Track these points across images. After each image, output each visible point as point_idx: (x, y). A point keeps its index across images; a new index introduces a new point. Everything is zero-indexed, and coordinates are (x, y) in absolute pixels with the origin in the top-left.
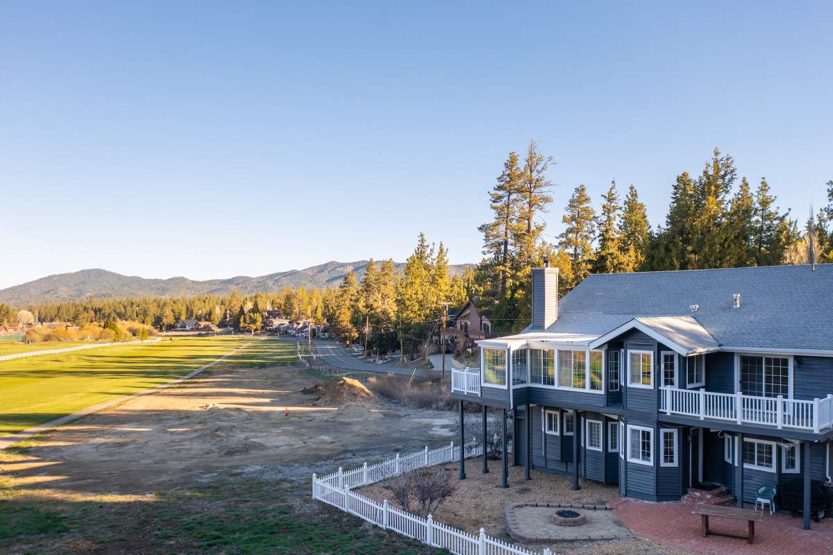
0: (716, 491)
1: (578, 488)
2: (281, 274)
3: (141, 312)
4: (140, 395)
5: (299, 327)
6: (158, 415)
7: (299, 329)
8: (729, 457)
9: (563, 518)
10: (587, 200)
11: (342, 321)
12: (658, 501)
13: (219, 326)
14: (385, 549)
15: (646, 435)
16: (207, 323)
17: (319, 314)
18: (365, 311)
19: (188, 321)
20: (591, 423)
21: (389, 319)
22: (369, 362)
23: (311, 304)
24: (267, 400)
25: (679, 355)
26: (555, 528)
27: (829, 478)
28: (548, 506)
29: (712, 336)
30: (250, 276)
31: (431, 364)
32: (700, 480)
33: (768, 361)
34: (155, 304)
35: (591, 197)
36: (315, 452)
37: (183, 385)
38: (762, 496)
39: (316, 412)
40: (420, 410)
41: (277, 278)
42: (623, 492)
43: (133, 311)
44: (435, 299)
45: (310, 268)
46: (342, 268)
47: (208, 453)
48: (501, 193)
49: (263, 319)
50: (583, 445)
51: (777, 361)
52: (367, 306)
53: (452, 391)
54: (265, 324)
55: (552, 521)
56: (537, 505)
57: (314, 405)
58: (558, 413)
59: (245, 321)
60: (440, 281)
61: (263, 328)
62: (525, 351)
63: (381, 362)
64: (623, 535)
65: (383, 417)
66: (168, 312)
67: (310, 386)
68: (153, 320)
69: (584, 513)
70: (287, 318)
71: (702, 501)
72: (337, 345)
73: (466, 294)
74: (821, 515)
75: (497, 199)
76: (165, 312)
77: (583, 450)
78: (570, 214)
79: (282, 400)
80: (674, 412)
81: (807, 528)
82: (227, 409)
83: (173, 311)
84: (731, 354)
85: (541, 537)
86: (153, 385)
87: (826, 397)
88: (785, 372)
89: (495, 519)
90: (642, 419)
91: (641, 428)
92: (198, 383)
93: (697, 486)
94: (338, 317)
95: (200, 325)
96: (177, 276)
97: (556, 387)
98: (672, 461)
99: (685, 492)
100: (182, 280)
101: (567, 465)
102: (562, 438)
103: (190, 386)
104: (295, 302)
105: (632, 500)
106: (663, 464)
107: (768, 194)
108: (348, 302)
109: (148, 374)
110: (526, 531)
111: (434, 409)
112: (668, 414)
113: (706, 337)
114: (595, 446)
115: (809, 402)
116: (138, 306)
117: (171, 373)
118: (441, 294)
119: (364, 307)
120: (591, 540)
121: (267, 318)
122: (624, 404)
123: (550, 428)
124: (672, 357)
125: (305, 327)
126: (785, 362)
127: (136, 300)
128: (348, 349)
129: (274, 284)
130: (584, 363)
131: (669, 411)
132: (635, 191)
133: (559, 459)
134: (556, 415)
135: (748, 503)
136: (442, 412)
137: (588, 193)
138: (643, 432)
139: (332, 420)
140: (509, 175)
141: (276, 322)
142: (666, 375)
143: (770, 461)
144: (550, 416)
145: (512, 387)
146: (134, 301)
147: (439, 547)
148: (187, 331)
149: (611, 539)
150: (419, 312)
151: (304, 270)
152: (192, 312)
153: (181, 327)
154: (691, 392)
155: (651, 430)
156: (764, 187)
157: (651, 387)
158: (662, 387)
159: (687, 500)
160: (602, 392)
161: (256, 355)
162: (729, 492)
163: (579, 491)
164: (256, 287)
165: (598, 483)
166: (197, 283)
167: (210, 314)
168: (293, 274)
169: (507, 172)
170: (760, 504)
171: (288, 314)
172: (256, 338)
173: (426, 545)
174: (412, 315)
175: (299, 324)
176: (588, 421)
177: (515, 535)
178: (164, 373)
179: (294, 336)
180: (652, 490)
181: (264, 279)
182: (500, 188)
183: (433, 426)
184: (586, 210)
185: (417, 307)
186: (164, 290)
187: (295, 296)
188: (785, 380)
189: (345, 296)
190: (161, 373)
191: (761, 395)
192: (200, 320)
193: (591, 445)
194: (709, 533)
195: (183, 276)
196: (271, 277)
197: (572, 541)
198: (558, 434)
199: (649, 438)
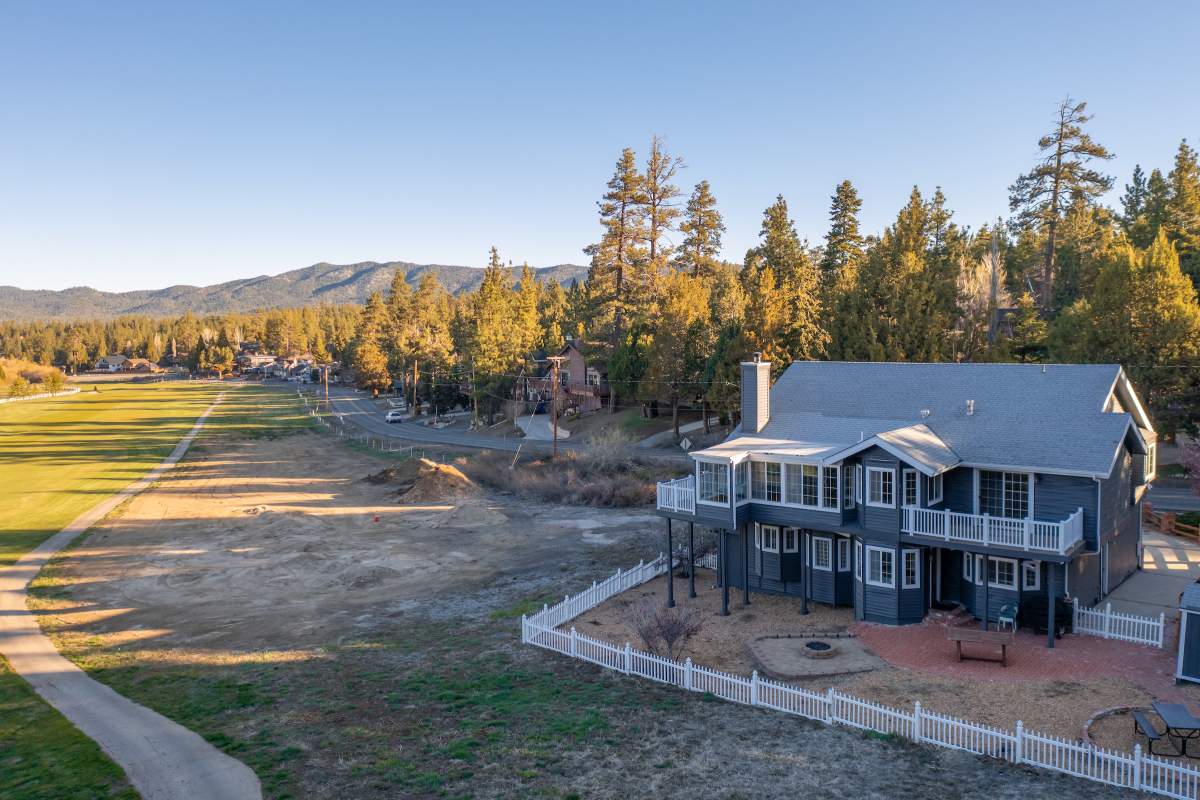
0: (956, 611)
1: (806, 612)
2: (245, 281)
3: (30, 344)
4: (137, 494)
5: (292, 366)
6: (195, 527)
7: (292, 370)
8: (968, 575)
9: (816, 651)
10: (712, 201)
11: (368, 363)
12: (900, 624)
13: (161, 364)
14: (645, 697)
15: (887, 557)
16: (144, 361)
17: (321, 348)
18: (407, 351)
19: (110, 359)
20: (818, 541)
21: (443, 362)
22: (422, 424)
23: (306, 332)
24: (327, 497)
25: (921, 473)
26: (810, 661)
27: (1068, 593)
28: (789, 637)
29: (950, 448)
30: (195, 285)
31: (519, 429)
32: (938, 599)
33: (1008, 476)
34: (52, 331)
35: (717, 198)
36: (462, 577)
37: (184, 474)
38: (1004, 614)
39: (413, 513)
40: (548, 506)
41: (238, 287)
42: (860, 613)
43: (16, 342)
44: (520, 341)
45: (287, 274)
46: (337, 273)
47: (330, 586)
48: (611, 202)
49: (235, 355)
50: (808, 564)
51: (1017, 477)
52: (410, 345)
53: (658, 508)
54: (239, 364)
55: (801, 654)
56: (778, 637)
57: (401, 503)
58: (777, 529)
59: (207, 359)
60: (526, 316)
61: (235, 368)
62: (746, 463)
63: (441, 425)
64: (880, 665)
65: (507, 519)
66: (77, 344)
67: (374, 471)
68: (54, 358)
69: (834, 643)
70: (270, 354)
71: (944, 622)
72: (356, 395)
73: (559, 333)
74: (1062, 632)
75: (608, 211)
76: (73, 346)
77: (808, 570)
78: (690, 220)
79: (347, 496)
80: (917, 532)
81: (1051, 646)
82: (288, 513)
83: (84, 342)
84: (970, 470)
85: (800, 674)
86: (137, 475)
87: (1068, 518)
88: (1025, 488)
89: (737, 655)
90: (882, 539)
91: (881, 550)
92: (201, 468)
93: (938, 607)
94: (362, 357)
95: (131, 364)
96: (77, 286)
97: (783, 503)
98: (913, 582)
99: (926, 613)
100: (86, 290)
101: (785, 586)
102: (782, 557)
103: (193, 474)
104: (283, 330)
105: (871, 624)
106: (905, 586)
107: (944, 207)
108: (373, 336)
109: (108, 455)
110: (783, 668)
111: (566, 505)
112: (911, 535)
113: (943, 449)
114: (822, 565)
115: (1055, 524)
116: (24, 334)
117: (143, 452)
118: (527, 333)
119: (406, 345)
120: (850, 673)
121: (241, 353)
122: (861, 522)
123: (767, 546)
124: (914, 475)
125: (301, 367)
126: (1025, 478)
127: (20, 323)
128: (378, 402)
129: (233, 297)
130: (816, 479)
131: (911, 531)
132: (784, 202)
133: (779, 579)
134: (774, 532)
135: (990, 623)
136: (579, 509)
137: (712, 192)
138: (884, 554)
139: (446, 526)
140: (623, 179)
141: (256, 360)
142: (908, 493)
143: (1010, 578)
144: (767, 531)
145: (735, 505)
146: (15, 327)
147: (702, 691)
148: (110, 373)
149: (871, 671)
150: (499, 360)
151: (279, 275)
152: (115, 344)
153: (102, 367)
154: (932, 511)
155: (893, 552)
156: (939, 198)
157: (893, 506)
158: (905, 507)
159: (930, 622)
160: (838, 510)
161: (248, 416)
162: (969, 611)
163: (808, 616)
164: (205, 302)
165: (824, 604)
166: (111, 295)
167: (145, 347)
168: (262, 281)
169: (620, 175)
170: (1002, 622)
171: (272, 348)
172: (229, 384)
173: (685, 689)
174: (490, 363)
175: (291, 362)
176: (814, 538)
177: (771, 672)
178: (132, 453)
179: (285, 380)
180: (893, 613)
181: (219, 289)
182: (611, 196)
183: (582, 531)
184: (709, 214)
185: (496, 354)
186: (57, 308)
187: (282, 322)
188: (1025, 497)
189: (369, 326)
190: (130, 452)
191: (1000, 516)
192: (131, 357)
193: (818, 564)
194: (964, 658)
195: (87, 285)
196: (228, 286)
197: (833, 675)
198: (777, 551)
199: (890, 560)
